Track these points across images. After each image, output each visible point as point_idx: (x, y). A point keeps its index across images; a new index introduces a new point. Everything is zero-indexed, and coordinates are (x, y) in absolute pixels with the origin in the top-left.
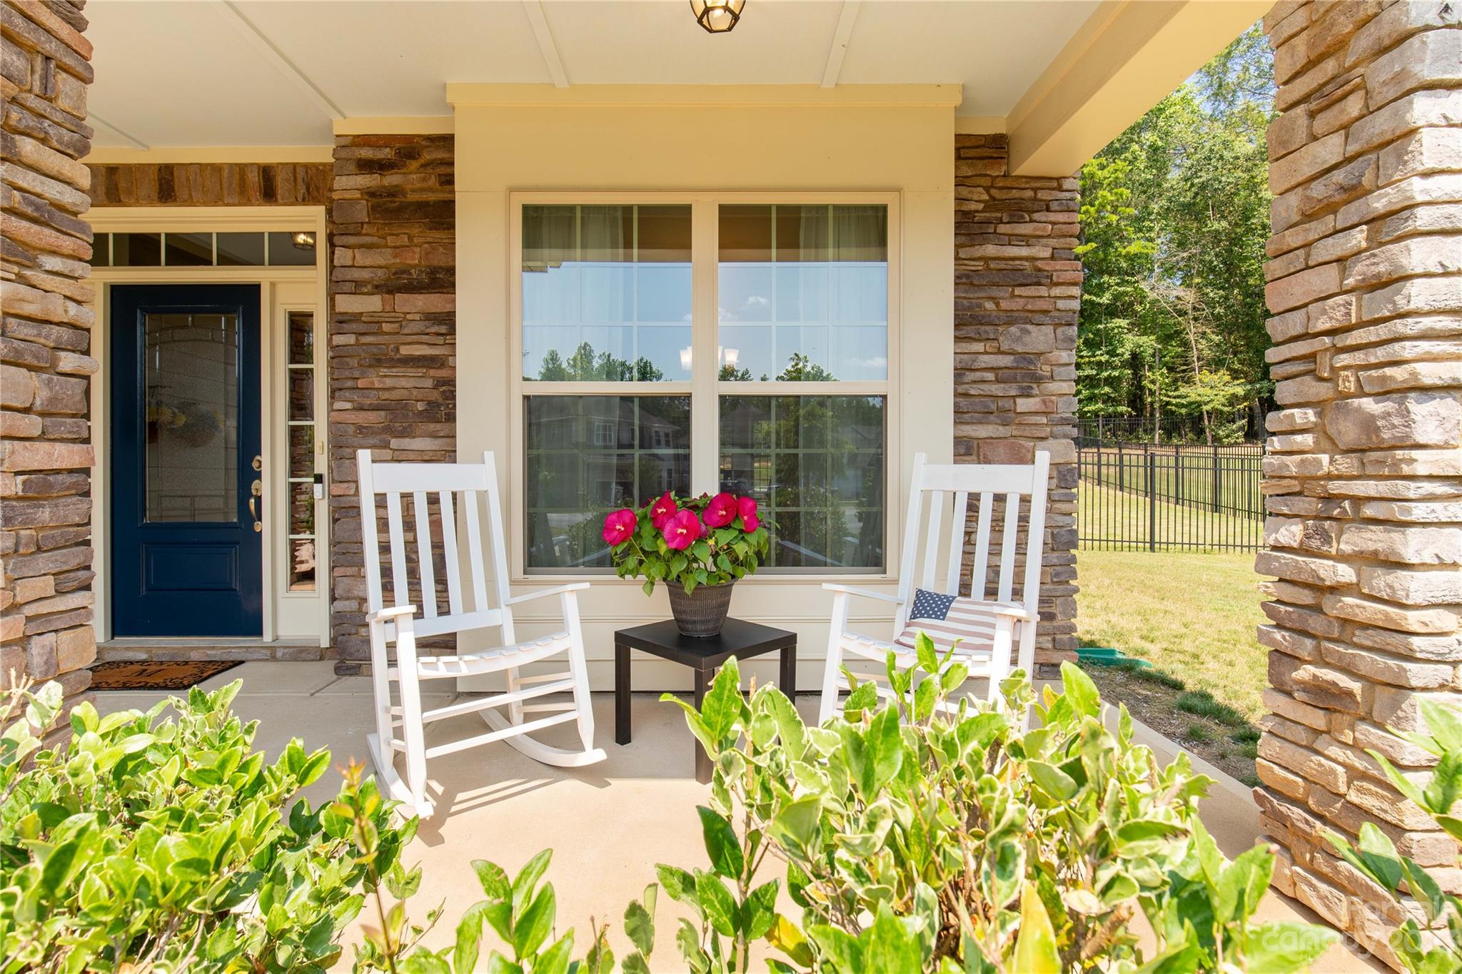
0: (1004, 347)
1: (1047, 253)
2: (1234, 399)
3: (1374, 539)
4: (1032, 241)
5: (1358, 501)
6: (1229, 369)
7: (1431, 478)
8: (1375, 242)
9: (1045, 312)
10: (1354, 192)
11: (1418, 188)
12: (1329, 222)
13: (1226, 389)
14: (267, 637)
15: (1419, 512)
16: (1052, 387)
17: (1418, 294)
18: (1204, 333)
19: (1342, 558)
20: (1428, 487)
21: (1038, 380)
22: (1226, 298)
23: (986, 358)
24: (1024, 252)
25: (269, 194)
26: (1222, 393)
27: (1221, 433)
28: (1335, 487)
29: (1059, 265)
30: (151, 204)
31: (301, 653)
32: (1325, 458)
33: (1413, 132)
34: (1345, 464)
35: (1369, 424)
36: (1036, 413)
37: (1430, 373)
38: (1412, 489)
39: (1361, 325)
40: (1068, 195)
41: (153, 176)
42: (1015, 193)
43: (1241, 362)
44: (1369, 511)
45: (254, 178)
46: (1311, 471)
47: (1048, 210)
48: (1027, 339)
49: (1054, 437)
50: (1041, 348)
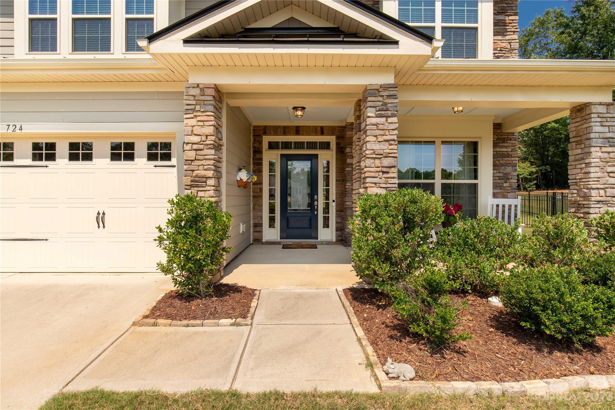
0: (501, 172)
1: (510, 150)
2: (531, 173)
3: (586, 210)
4: (507, 147)
5: (584, 205)
6: (529, 161)
7: (594, 201)
8: (586, 167)
9: (510, 164)
10: (583, 159)
11: (592, 160)
12: (579, 162)
13: (529, 169)
14: (319, 239)
15: (592, 206)
16: (512, 181)
17: (592, 175)
18: (520, 147)
19: (581, 213)
20: (594, 202)
21: (508, 179)
22: (528, 134)
23: (497, 174)
24: (505, 150)
25: (322, 133)
26: (527, 171)
27: (527, 186)
28: (580, 202)
29: (513, 153)
30: (293, 135)
31: (328, 243)
32: (578, 198)
33: (591, 152)
34: (581, 199)
35: (585, 193)
36: (508, 187)
37: (594, 186)
38: (592, 203)
39: (584, 178)
40: (515, 137)
41: (295, 128)
42: (503, 136)
43: (534, 158)
44: (585, 206)
45: (319, 129)
46: (576, 200)
47: (511, 140)
48: (506, 170)
49: (512, 192)
50: (509, 172)
